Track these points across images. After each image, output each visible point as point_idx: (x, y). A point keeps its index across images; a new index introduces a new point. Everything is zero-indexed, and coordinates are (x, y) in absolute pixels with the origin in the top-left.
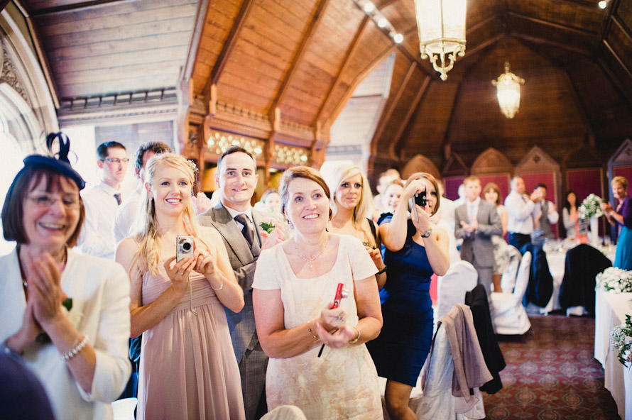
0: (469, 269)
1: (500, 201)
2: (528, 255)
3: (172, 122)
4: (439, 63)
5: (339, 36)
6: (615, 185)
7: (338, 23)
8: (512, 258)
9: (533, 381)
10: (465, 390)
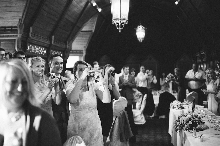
0: (125, 100)
1: (136, 75)
2: (146, 96)
3: (15, 40)
4: (118, 26)
5: (77, 9)
6: (175, 71)
7: (78, 4)
8: (140, 96)
9: (146, 141)
10: (124, 140)
